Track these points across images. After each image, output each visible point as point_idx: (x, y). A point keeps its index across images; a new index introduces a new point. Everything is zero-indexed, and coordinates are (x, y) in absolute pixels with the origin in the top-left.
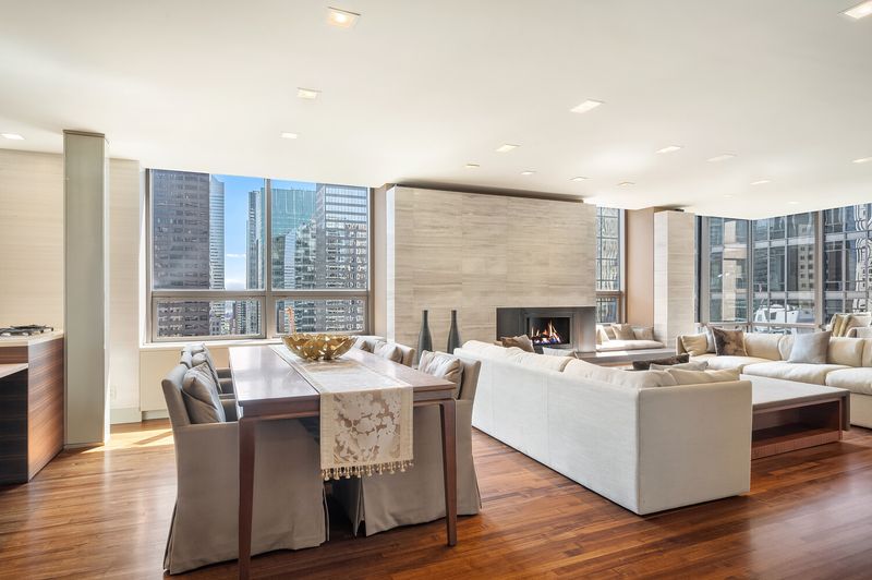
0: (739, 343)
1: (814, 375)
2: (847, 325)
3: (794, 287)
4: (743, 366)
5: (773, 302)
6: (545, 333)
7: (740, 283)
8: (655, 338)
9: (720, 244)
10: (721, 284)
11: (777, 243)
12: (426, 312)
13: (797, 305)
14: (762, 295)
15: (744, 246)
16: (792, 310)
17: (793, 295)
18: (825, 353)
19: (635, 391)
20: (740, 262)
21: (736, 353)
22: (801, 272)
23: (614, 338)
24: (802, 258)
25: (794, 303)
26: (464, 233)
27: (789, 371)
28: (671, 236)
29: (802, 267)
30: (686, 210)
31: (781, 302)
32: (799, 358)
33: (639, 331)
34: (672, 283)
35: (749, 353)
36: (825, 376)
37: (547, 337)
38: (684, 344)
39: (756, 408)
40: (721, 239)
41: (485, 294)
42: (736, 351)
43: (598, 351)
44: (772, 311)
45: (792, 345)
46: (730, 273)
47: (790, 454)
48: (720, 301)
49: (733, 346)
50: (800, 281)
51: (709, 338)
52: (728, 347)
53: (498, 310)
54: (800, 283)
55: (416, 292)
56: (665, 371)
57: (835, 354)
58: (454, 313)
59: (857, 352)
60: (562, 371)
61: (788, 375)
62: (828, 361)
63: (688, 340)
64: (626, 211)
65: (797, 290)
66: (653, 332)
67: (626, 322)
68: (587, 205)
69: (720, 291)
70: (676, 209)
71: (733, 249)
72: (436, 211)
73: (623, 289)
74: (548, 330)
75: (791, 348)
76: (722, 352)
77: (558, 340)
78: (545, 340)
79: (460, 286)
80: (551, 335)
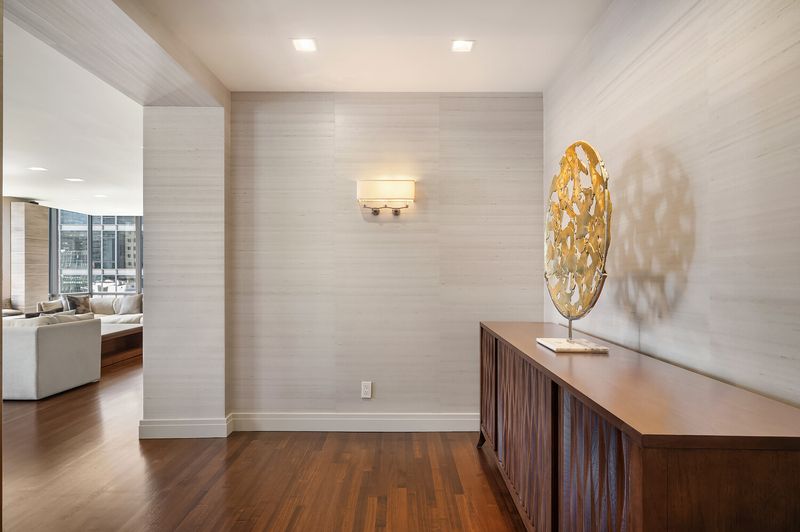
0: (87, 305)
1: (133, 320)
3: (122, 265)
5: (106, 277)
13: (125, 280)
14: (97, 272)
16: (121, 284)
17: (122, 272)
18: (140, 307)
19: (35, 328)
21: (85, 311)
22: (127, 252)
24: (129, 241)
25: (122, 279)
27: (120, 319)
28: (28, 223)
29: (129, 248)
30: (40, 203)
31: (112, 278)
32: (126, 311)
34: (29, 261)
35: (93, 311)
36: (140, 320)
39: (103, 337)
44: (105, 285)
45: (121, 304)
49: (82, 307)
50: (127, 260)
51: (64, 303)
52: (79, 308)
54: (127, 262)
61: (120, 321)
62: (141, 312)
63: (48, 305)
65: (125, 267)
70: (32, 202)
75: (120, 307)
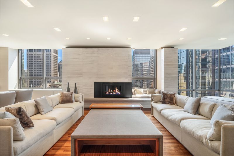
6: (114, 91)
12: (68, 83)
30: (175, 47)
35: (176, 104)
37: (115, 92)
41: (90, 78)
53: (94, 83)
55: (68, 77)
58: (75, 84)
63: (154, 96)
64: (156, 50)
73: (155, 77)
74: (115, 90)
76: (163, 102)
77: (119, 93)
78: (114, 93)
79: (82, 75)
80: (116, 92)
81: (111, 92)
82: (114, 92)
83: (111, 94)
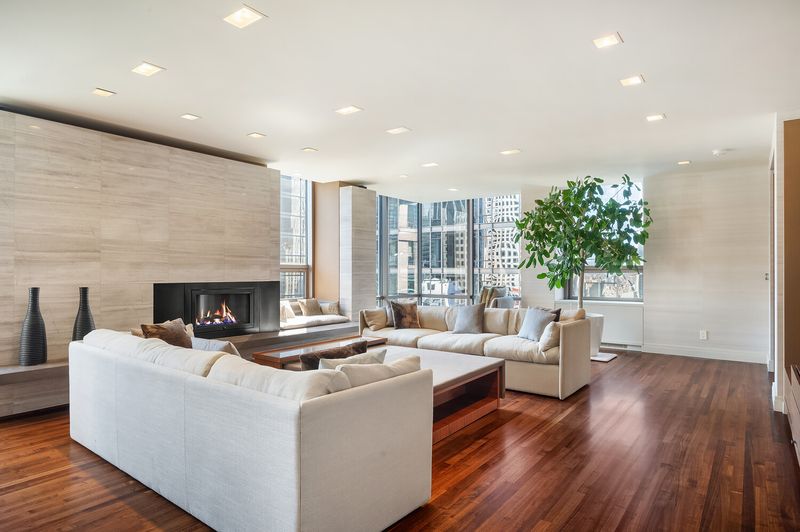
0: (414, 315)
1: (474, 345)
2: (491, 296)
3: (451, 264)
4: (417, 339)
5: (433, 276)
6: (218, 313)
7: (411, 260)
8: (341, 312)
9: (396, 228)
10: (396, 262)
11: (436, 229)
12: (35, 292)
14: (426, 271)
15: (416, 230)
17: (449, 271)
18: (481, 323)
19: (296, 405)
20: (411, 243)
21: (412, 325)
23: (301, 314)
24: (457, 242)
26: (105, 186)
27: (455, 342)
28: (355, 211)
29: (457, 249)
30: (369, 187)
31: (438, 276)
32: (462, 329)
33: (325, 306)
34: (356, 257)
35: (422, 326)
36: (483, 345)
37: (220, 317)
38: (366, 319)
39: (436, 389)
40: (397, 224)
41: (138, 265)
42: (411, 323)
43: (283, 330)
44: (433, 283)
45: (456, 316)
46: (404, 252)
47: (462, 432)
48: (396, 275)
49: (408, 319)
50: (457, 260)
51: (388, 312)
52: (404, 320)
54: (455, 262)
55: (19, 262)
56: (338, 369)
57: (489, 324)
58: (84, 291)
59: (505, 320)
60: (206, 374)
61: (454, 347)
62: (484, 330)
63: (370, 315)
64: (314, 184)
65: (454, 267)
66: (339, 306)
67: (314, 296)
68: (270, 170)
69: (396, 267)
70: (360, 185)
71: (406, 232)
72: (58, 151)
73: (310, 263)
74: (221, 310)
75: (455, 319)
76: (399, 326)
77: (233, 320)
78: (217, 321)
79: (96, 254)
80: (224, 315)
81: (207, 319)
82: (217, 317)
83: (209, 323)
